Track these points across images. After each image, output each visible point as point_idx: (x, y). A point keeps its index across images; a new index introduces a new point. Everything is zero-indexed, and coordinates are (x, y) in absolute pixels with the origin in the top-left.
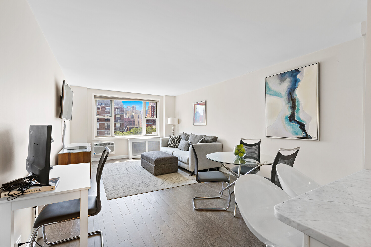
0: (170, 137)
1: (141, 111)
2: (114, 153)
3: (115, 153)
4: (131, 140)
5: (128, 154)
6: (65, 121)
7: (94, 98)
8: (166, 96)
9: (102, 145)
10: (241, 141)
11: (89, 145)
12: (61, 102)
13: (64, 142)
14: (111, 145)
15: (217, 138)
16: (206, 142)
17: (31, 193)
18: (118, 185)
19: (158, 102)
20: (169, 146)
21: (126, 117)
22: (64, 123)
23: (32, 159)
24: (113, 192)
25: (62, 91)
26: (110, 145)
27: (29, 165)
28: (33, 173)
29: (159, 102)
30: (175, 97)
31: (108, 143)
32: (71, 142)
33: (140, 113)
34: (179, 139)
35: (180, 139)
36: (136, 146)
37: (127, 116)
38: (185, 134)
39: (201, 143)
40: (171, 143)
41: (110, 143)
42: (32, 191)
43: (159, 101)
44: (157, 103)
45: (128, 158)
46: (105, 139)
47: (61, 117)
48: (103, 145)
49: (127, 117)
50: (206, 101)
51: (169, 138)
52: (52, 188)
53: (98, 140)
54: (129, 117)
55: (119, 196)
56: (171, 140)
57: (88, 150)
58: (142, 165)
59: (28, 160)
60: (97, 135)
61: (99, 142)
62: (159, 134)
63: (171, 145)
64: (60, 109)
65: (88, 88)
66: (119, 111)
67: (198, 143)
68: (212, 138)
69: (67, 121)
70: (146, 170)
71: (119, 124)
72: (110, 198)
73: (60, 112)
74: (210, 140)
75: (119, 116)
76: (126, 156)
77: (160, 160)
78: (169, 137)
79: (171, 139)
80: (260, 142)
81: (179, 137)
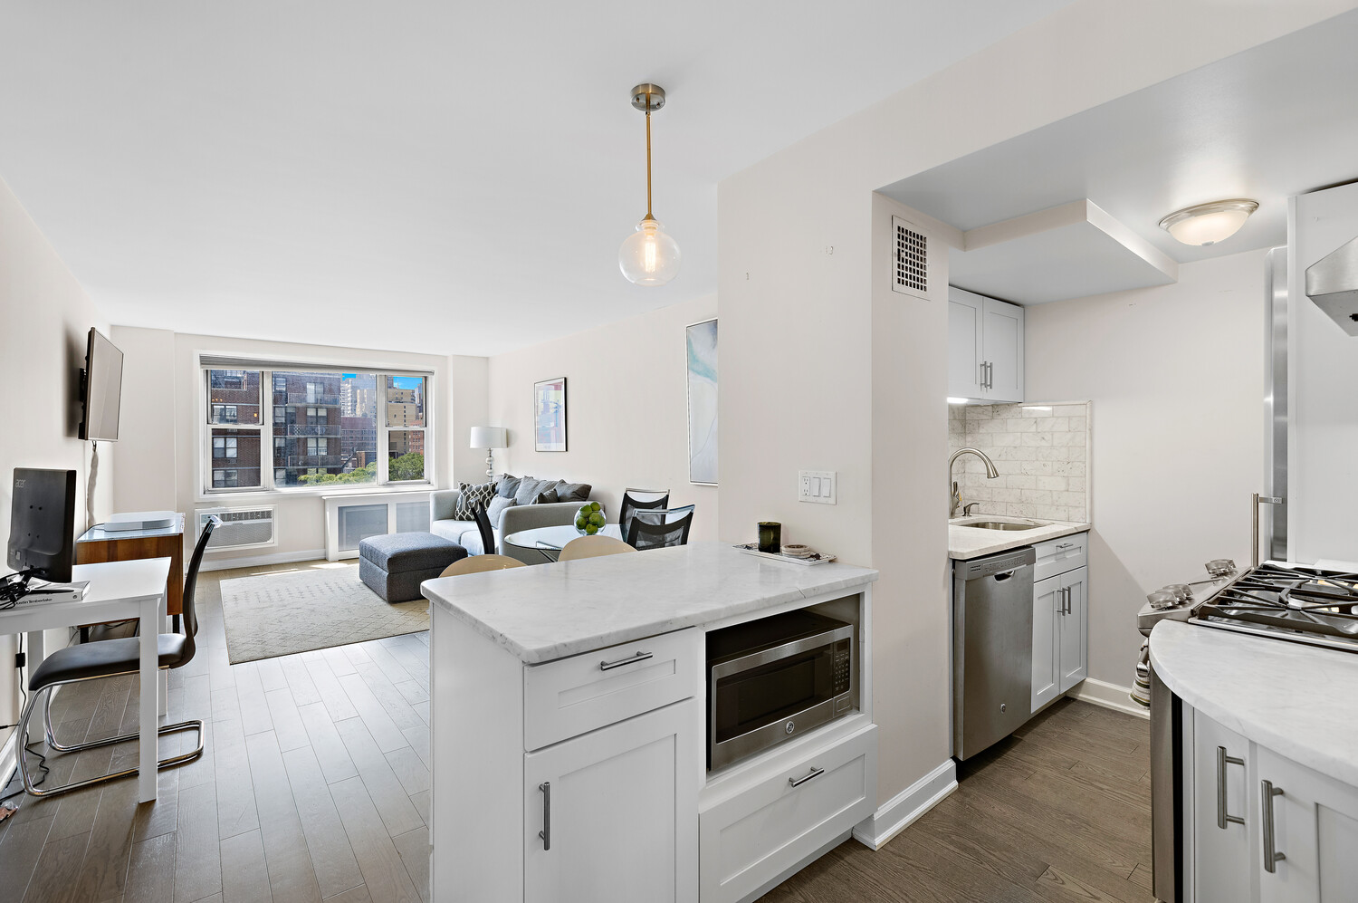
0: (463, 488)
1: (413, 392)
2: (273, 545)
3: (276, 545)
4: (334, 500)
5: (325, 546)
6: (95, 446)
7: (202, 364)
8: (454, 356)
9: (229, 520)
10: (626, 494)
11: (181, 518)
12: (81, 388)
13: (93, 509)
14: (263, 517)
15: (589, 488)
16: (559, 500)
17: (29, 604)
18: (270, 630)
19: (430, 376)
20: (457, 518)
21: (352, 416)
22: (92, 451)
23: (24, 540)
24: (252, 646)
25: (88, 358)
26: (258, 518)
27: (19, 553)
28: (32, 567)
29: (434, 377)
30: (487, 358)
31: (251, 513)
32: (116, 509)
33: (409, 399)
34: (489, 493)
35: (492, 494)
36: (354, 519)
37: (358, 410)
38: (510, 477)
39: (537, 505)
40: (464, 506)
41: (257, 513)
42: (31, 602)
43: (432, 373)
44: (426, 378)
45: (325, 560)
46: (240, 500)
47: (83, 435)
48: (234, 520)
49: (359, 413)
50: (565, 379)
51: (458, 490)
52: (75, 597)
53: (214, 504)
54: (365, 415)
55: (268, 654)
56: (465, 498)
57: (173, 531)
58: (361, 577)
59: (12, 544)
60: (213, 486)
61: (219, 508)
62: (433, 480)
63: (464, 513)
64: (81, 411)
65: (176, 333)
66: (320, 389)
67: (530, 505)
68: (576, 489)
69: (104, 447)
70: (370, 592)
71: (323, 443)
72: (238, 660)
73: (81, 421)
74: (570, 496)
75: (322, 413)
76: (318, 554)
77: (405, 557)
78: (460, 487)
79: (465, 494)
80: (668, 496)
81: (490, 489)
